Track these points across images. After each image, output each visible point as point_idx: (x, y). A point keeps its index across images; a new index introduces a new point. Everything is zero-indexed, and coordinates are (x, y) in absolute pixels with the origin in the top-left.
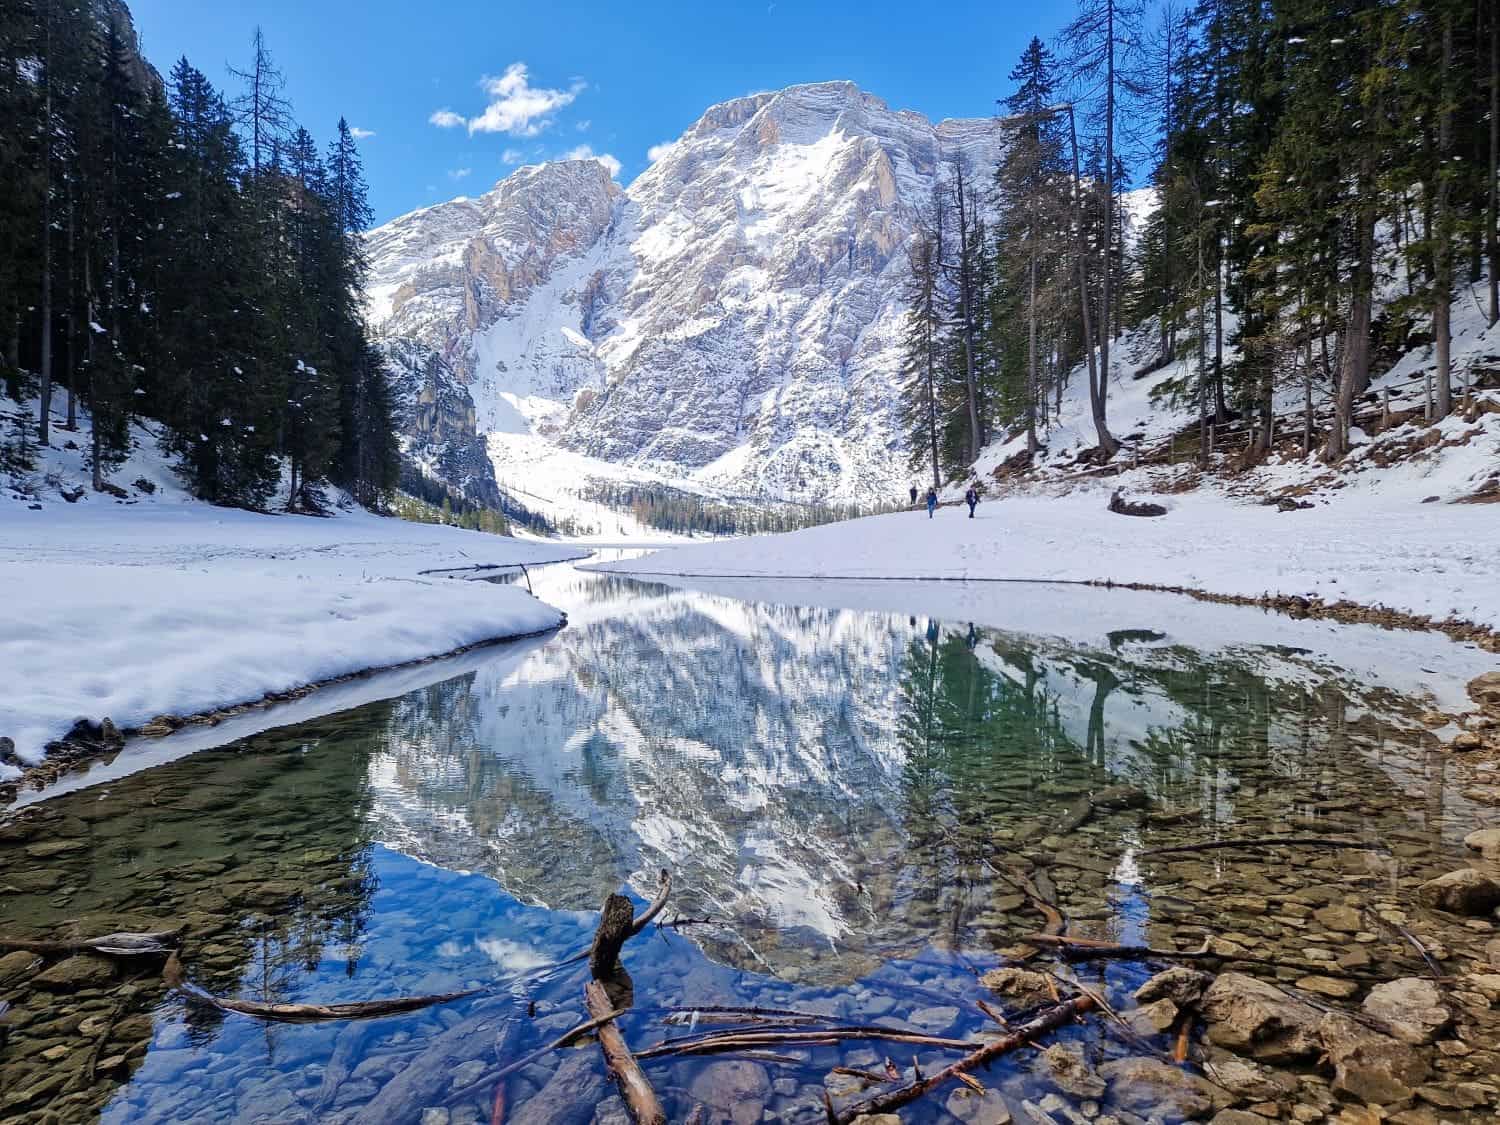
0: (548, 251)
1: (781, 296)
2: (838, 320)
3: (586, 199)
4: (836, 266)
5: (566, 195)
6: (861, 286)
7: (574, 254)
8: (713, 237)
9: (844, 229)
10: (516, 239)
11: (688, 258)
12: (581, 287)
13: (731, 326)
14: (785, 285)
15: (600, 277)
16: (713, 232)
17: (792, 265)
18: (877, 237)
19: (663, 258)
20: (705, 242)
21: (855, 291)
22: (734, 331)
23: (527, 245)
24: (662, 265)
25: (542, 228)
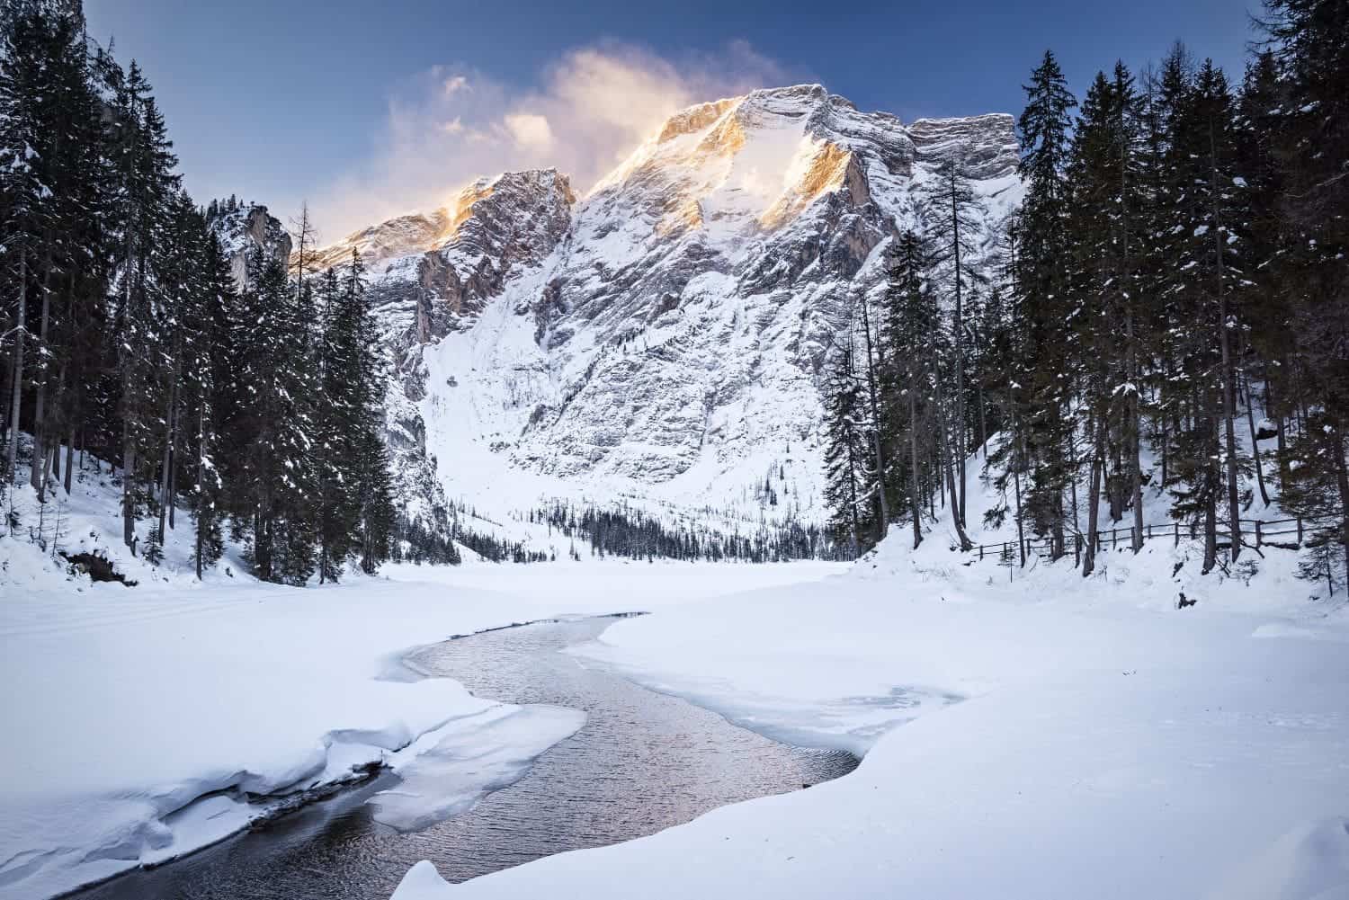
0: (503, 262)
1: (748, 301)
2: (811, 327)
3: (543, 209)
4: (807, 270)
5: (523, 205)
6: (834, 290)
7: (531, 263)
8: (678, 240)
9: (815, 233)
10: (471, 250)
11: (649, 264)
12: (537, 296)
13: (694, 334)
14: (754, 290)
15: (556, 285)
16: (675, 238)
17: (758, 272)
18: (849, 241)
19: (623, 266)
20: (667, 247)
21: (830, 295)
22: (698, 340)
23: (481, 256)
24: (622, 272)
25: (497, 239)
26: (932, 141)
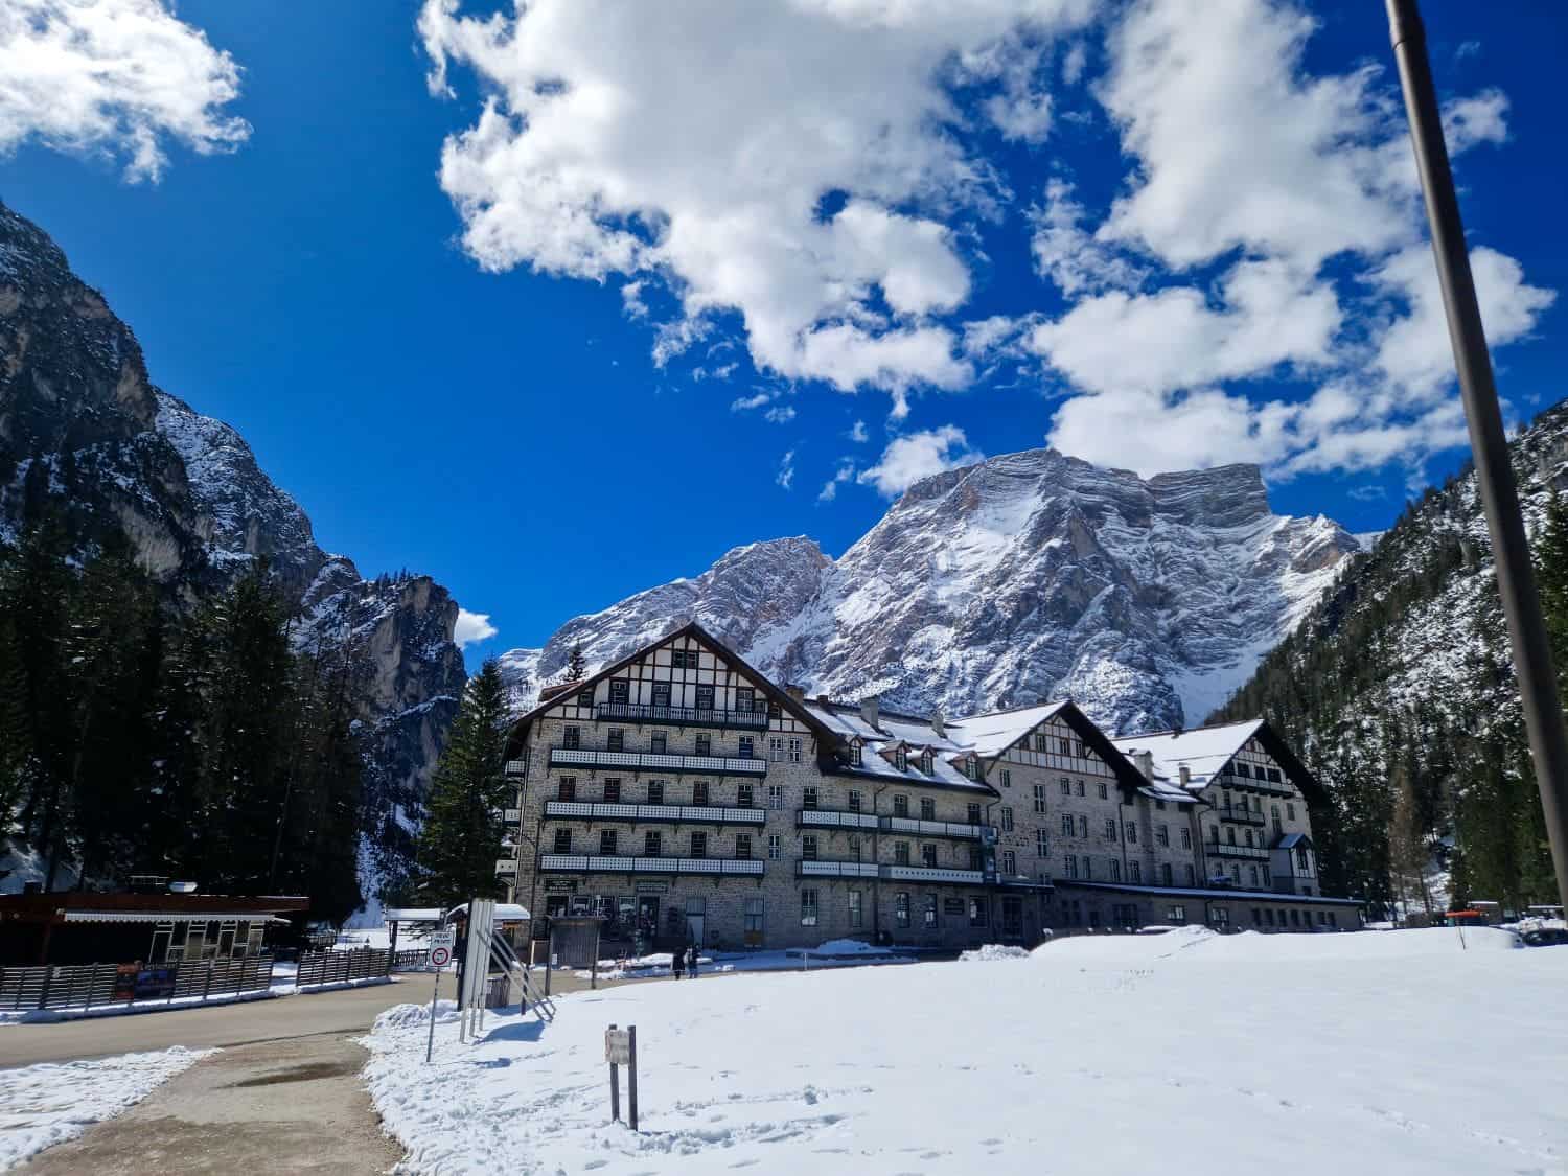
0: (752, 622)
1: (966, 653)
2: (1026, 676)
3: (793, 573)
4: (1024, 621)
5: (774, 571)
6: (1051, 640)
7: (779, 623)
8: (906, 599)
9: (1032, 585)
10: (721, 614)
11: (880, 620)
12: (781, 653)
13: (910, 686)
14: (971, 642)
15: (800, 642)
16: (906, 595)
17: (977, 623)
18: (1068, 592)
19: (859, 622)
20: (898, 604)
21: (1048, 645)
22: (914, 691)
23: (730, 617)
24: (858, 628)
25: (748, 602)
26: (1171, 493)
